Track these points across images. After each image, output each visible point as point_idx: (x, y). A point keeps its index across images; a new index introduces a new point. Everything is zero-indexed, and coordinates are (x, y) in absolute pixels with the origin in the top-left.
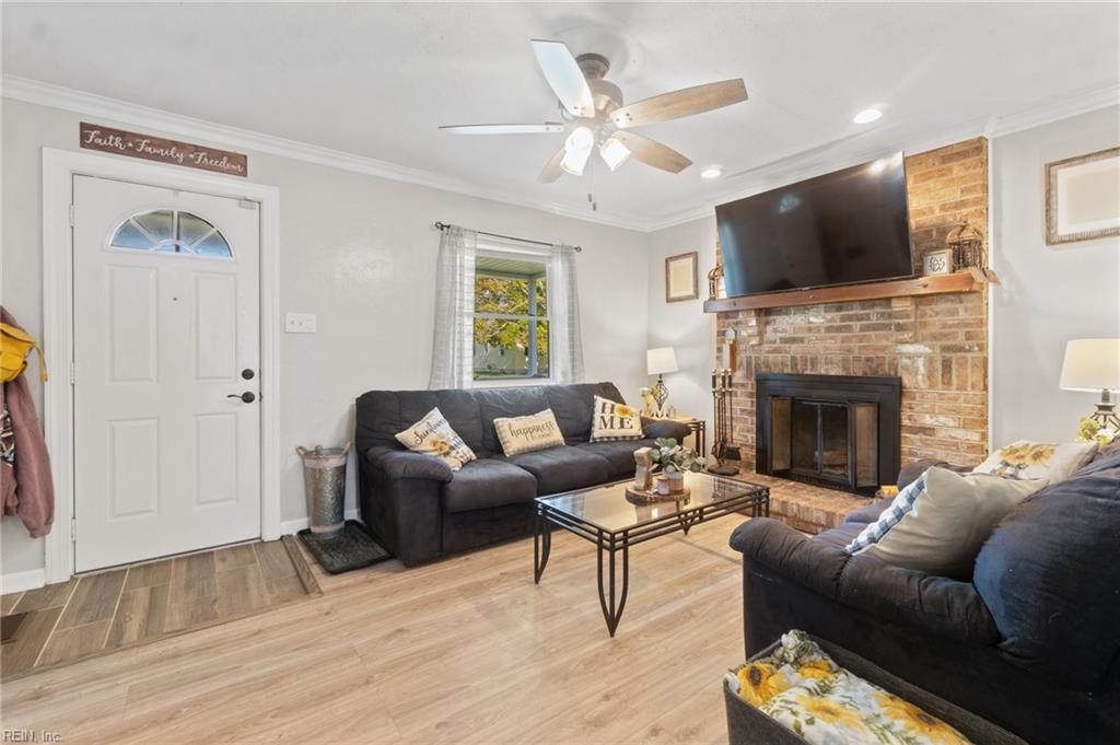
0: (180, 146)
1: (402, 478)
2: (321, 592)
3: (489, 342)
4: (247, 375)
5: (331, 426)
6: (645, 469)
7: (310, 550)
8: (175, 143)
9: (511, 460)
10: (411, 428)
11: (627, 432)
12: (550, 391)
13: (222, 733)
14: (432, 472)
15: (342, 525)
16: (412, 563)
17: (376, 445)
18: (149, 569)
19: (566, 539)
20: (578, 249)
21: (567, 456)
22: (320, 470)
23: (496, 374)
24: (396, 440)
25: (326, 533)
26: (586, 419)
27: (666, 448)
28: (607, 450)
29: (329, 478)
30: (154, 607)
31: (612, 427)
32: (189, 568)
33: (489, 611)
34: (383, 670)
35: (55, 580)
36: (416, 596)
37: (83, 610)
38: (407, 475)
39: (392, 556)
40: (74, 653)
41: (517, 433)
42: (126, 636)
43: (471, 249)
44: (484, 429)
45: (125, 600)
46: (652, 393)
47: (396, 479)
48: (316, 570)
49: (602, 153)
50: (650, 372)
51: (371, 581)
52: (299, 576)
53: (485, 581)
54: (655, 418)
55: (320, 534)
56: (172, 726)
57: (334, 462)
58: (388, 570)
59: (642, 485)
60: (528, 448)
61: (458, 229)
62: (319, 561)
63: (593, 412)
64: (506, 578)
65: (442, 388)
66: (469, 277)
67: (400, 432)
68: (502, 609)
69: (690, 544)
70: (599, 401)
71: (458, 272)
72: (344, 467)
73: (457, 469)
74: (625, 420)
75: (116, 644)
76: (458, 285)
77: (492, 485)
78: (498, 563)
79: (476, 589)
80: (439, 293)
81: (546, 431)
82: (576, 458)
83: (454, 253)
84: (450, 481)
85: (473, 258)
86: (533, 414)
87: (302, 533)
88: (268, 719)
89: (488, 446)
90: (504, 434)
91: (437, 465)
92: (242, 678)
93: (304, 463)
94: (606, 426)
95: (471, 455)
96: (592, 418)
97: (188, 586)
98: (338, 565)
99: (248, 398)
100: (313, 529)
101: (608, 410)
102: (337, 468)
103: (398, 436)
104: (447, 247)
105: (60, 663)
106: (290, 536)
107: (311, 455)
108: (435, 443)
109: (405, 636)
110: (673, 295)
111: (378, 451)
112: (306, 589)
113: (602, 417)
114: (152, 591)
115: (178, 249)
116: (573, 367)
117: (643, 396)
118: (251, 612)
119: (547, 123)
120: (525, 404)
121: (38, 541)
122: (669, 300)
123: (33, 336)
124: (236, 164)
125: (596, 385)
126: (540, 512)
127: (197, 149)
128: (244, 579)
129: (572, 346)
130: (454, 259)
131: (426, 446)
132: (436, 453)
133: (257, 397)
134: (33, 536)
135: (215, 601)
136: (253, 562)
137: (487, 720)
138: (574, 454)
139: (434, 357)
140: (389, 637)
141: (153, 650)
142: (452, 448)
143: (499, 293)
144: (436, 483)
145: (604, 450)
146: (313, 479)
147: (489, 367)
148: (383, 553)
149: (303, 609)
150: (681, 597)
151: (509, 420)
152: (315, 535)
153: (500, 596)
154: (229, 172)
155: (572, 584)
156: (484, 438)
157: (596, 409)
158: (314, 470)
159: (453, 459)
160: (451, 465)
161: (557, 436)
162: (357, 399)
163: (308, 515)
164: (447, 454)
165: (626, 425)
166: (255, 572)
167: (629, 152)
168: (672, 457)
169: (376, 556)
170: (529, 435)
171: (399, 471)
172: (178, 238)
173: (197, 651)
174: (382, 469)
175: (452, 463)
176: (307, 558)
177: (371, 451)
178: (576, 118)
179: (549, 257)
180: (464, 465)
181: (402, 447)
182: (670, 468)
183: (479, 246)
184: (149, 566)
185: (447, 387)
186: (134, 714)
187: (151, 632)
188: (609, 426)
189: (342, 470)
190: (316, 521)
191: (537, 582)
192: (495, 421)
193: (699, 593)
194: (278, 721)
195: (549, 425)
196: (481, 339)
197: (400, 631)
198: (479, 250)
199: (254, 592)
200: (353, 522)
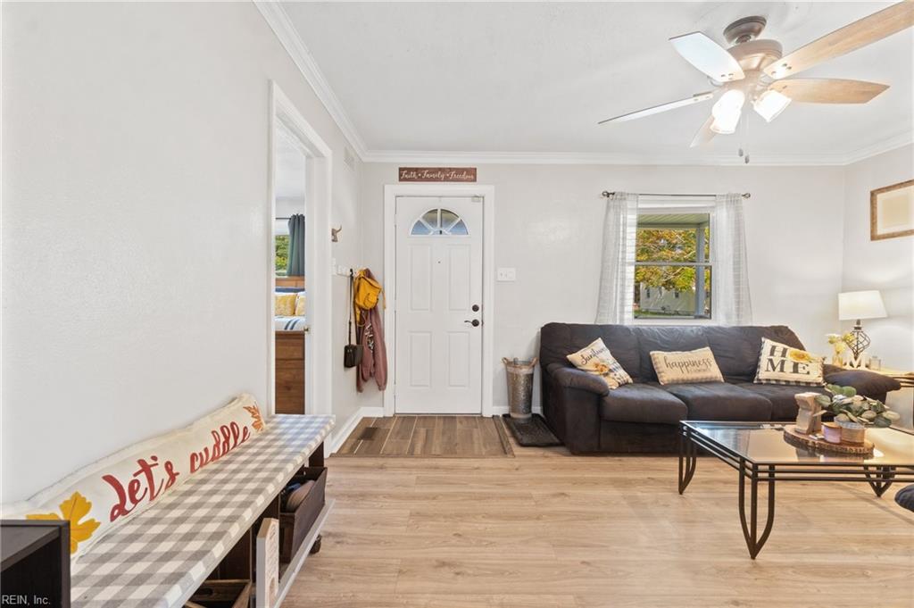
0: (442, 170)
1: (569, 387)
2: (513, 455)
3: (663, 285)
4: (475, 308)
5: (524, 345)
6: (810, 413)
7: (509, 428)
8: (440, 169)
9: (665, 387)
10: (579, 352)
11: (801, 377)
12: (709, 330)
13: (457, 516)
14: (591, 386)
15: (530, 415)
16: (576, 452)
17: (553, 362)
18: (426, 419)
19: (718, 466)
20: (747, 196)
21: (724, 391)
22: (516, 375)
23: (670, 314)
24: (568, 360)
25: (519, 419)
26: (751, 360)
27: (841, 396)
28: (773, 392)
29: (522, 381)
30: (427, 439)
31: (782, 370)
32: (444, 424)
33: (634, 502)
34: (550, 514)
35: (387, 415)
36: (577, 475)
37: (398, 433)
38: (573, 385)
39: (562, 444)
40: (395, 452)
41: (669, 365)
42: (416, 450)
43: (632, 209)
44: (641, 359)
45: (415, 432)
46: (844, 340)
47: (565, 387)
48: (511, 440)
49: (756, 108)
50: (842, 317)
51: (546, 457)
52: (502, 442)
53: (634, 480)
54: (848, 367)
55: (515, 419)
56: (434, 502)
57: (525, 371)
58: (558, 453)
59: (805, 428)
60: (683, 380)
61: (622, 194)
62: (514, 435)
63: (759, 354)
64: (652, 482)
65: (605, 323)
66: (632, 233)
67: (571, 354)
68: (644, 504)
69: (882, 508)
70: (768, 344)
71: (621, 229)
72: (532, 375)
73: (614, 388)
74: (800, 365)
75: (411, 454)
76: (621, 240)
77: (643, 404)
78: (647, 469)
79: (626, 483)
80: (604, 248)
81: (704, 367)
82: (733, 394)
83: (618, 214)
84: (607, 395)
85: (635, 217)
86: (690, 350)
87: (504, 416)
88: (480, 517)
89: (645, 374)
90: (659, 365)
91: (596, 381)
92: (467, 490)
93: (507, 369)
94: (774, 369)
95: (627, 377)
96: (758, 360)
97: (444, 433)
98: (525, 440)
99: (475, 323)
100: (512, 415)
101: (778, 353)
102: (527, 375)
103: (568, 357)
104: (612, 210)
105: (388, 456)
106: (498, 416)
107: (511, 364)
108: (597, 365)
109: (567, 498)
110: (880, 231)
111: (553, 366)
112: (505, 451)
113: (771, 360)
114: (427, 431)
115: (441, 232)
116: (738, 309)
117: (831, 342)
118: (475, 456)
119: (695, 96)
120: (682, 340)
121: (381, 392)
122: (873, 238)
123: (380, 285)
124: (469, 174)
125: (766, 328)
126: (685, 434)
127: (451, 169)
128: (471, 435)
129: (738, 290)
130: (618, 220)
131: (589, 366)
132: (597, 373)
133: (481, 323)
134: (380, 390)
135: (456, 444)
136: (477, 428)
137: (620, 574)
138: (732, 390)
139: (600, 299)
140: (555, 496)
141: (427, 462)
142: (610, 370)
143: (674, 242)
144: (595, 395)
145: (769, 391)
146: (512, 380)
147: (663, 309)
148: (557, 441)
149: (502, 462)
150: (853, 553)
151: (666, 353)
152: (513, 418)
153: (645, 494)
154: (467, 180)
155: (717, 504)
156: (641, 366)
157: (763, 351)
158: (512, 374)
159: (611, 380)
160: (609, 384)
161: (715, 372)
162: (542, 329)
163: (509, 405)
164: (606, 375)
165: (800, 370)
166: (477, 434)
167: (790, 100)
168: (848, 407)
169: (551, 441)
170: (684, 368)
171: (567, 382)
172: (441, 226)
173: (446, 469)
174: (556, 379)
175: (611, 383)
176: (507, 432)
177: (550, 366)
178: (726, 83)
179: (713, 207)
180: (620, 386)
181: (572, 365)
182: (842, 417)
183: (640, 206)
184: (425, 417)
185: (610, 323)
186: (418, 491)
187: (426, 453)
188: (778, 369)
189: (530, 377)
190: (514, 409)
191: (681, 493)
192: (651, 353)
193: (881, 558)
194: (484, 520)
195: (706, 362)
196: (655, 284)
197: (563, 494)
198: (640, 209)
199: (476, 445)
200: (537, 415)
